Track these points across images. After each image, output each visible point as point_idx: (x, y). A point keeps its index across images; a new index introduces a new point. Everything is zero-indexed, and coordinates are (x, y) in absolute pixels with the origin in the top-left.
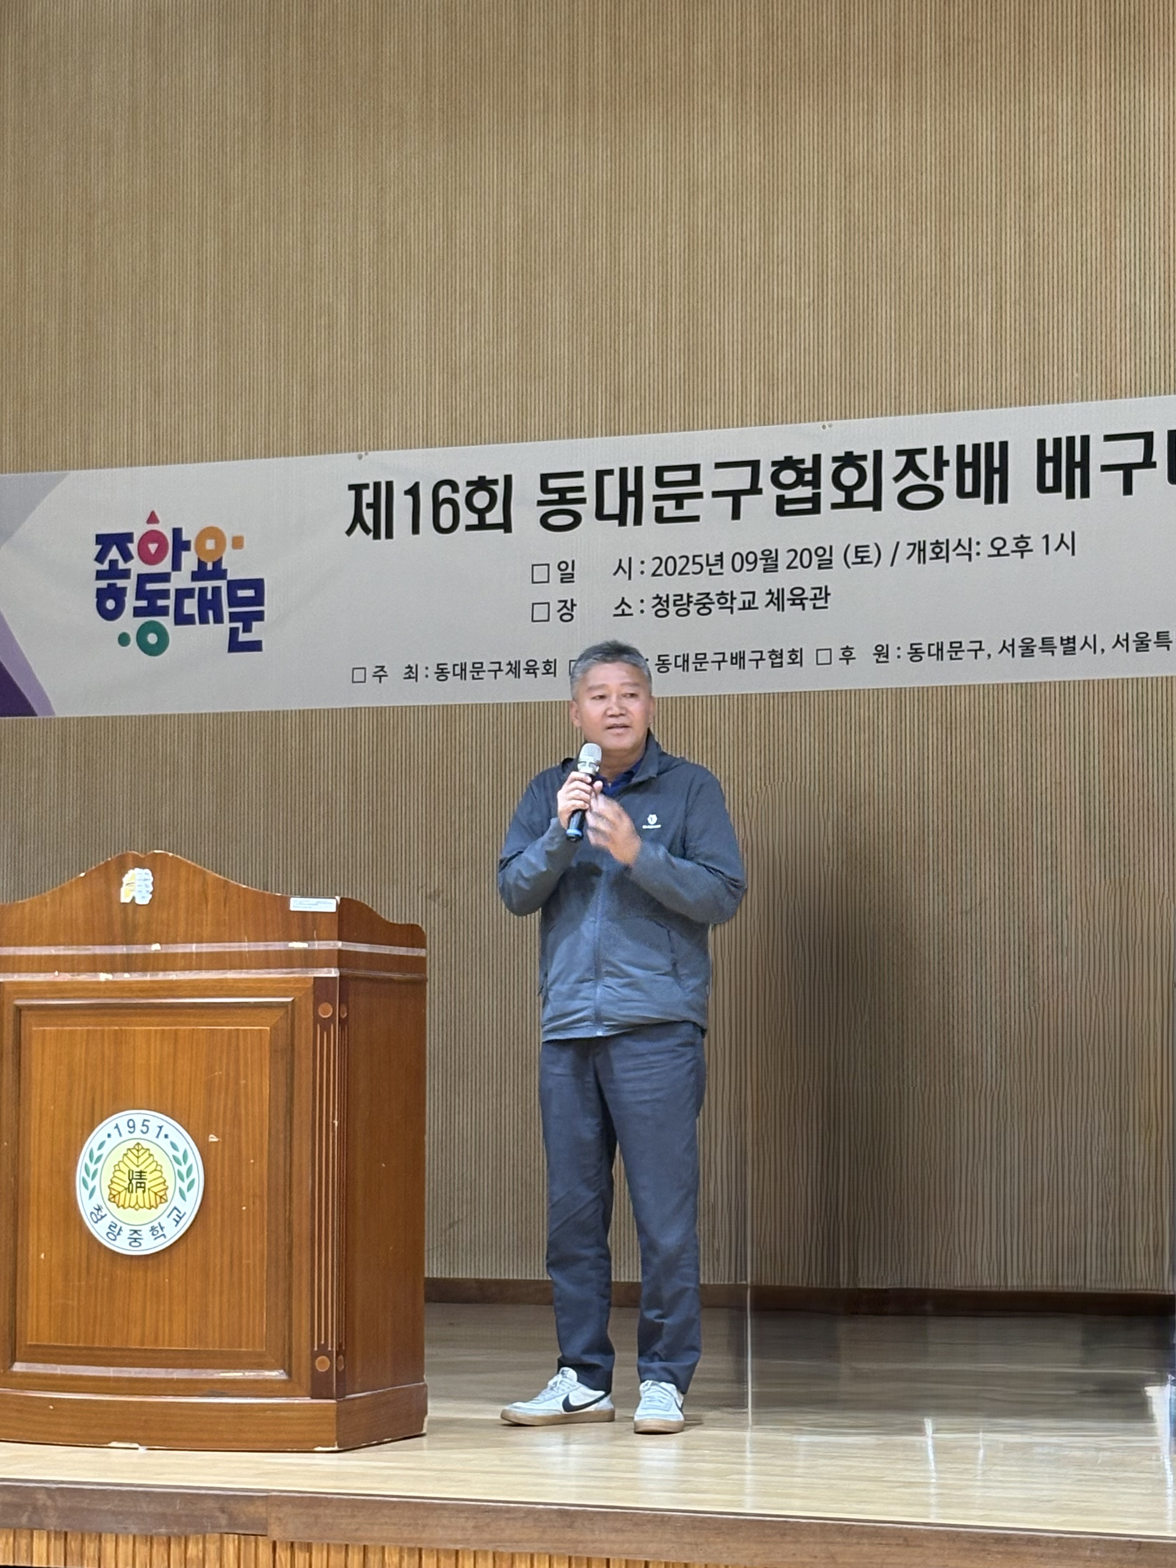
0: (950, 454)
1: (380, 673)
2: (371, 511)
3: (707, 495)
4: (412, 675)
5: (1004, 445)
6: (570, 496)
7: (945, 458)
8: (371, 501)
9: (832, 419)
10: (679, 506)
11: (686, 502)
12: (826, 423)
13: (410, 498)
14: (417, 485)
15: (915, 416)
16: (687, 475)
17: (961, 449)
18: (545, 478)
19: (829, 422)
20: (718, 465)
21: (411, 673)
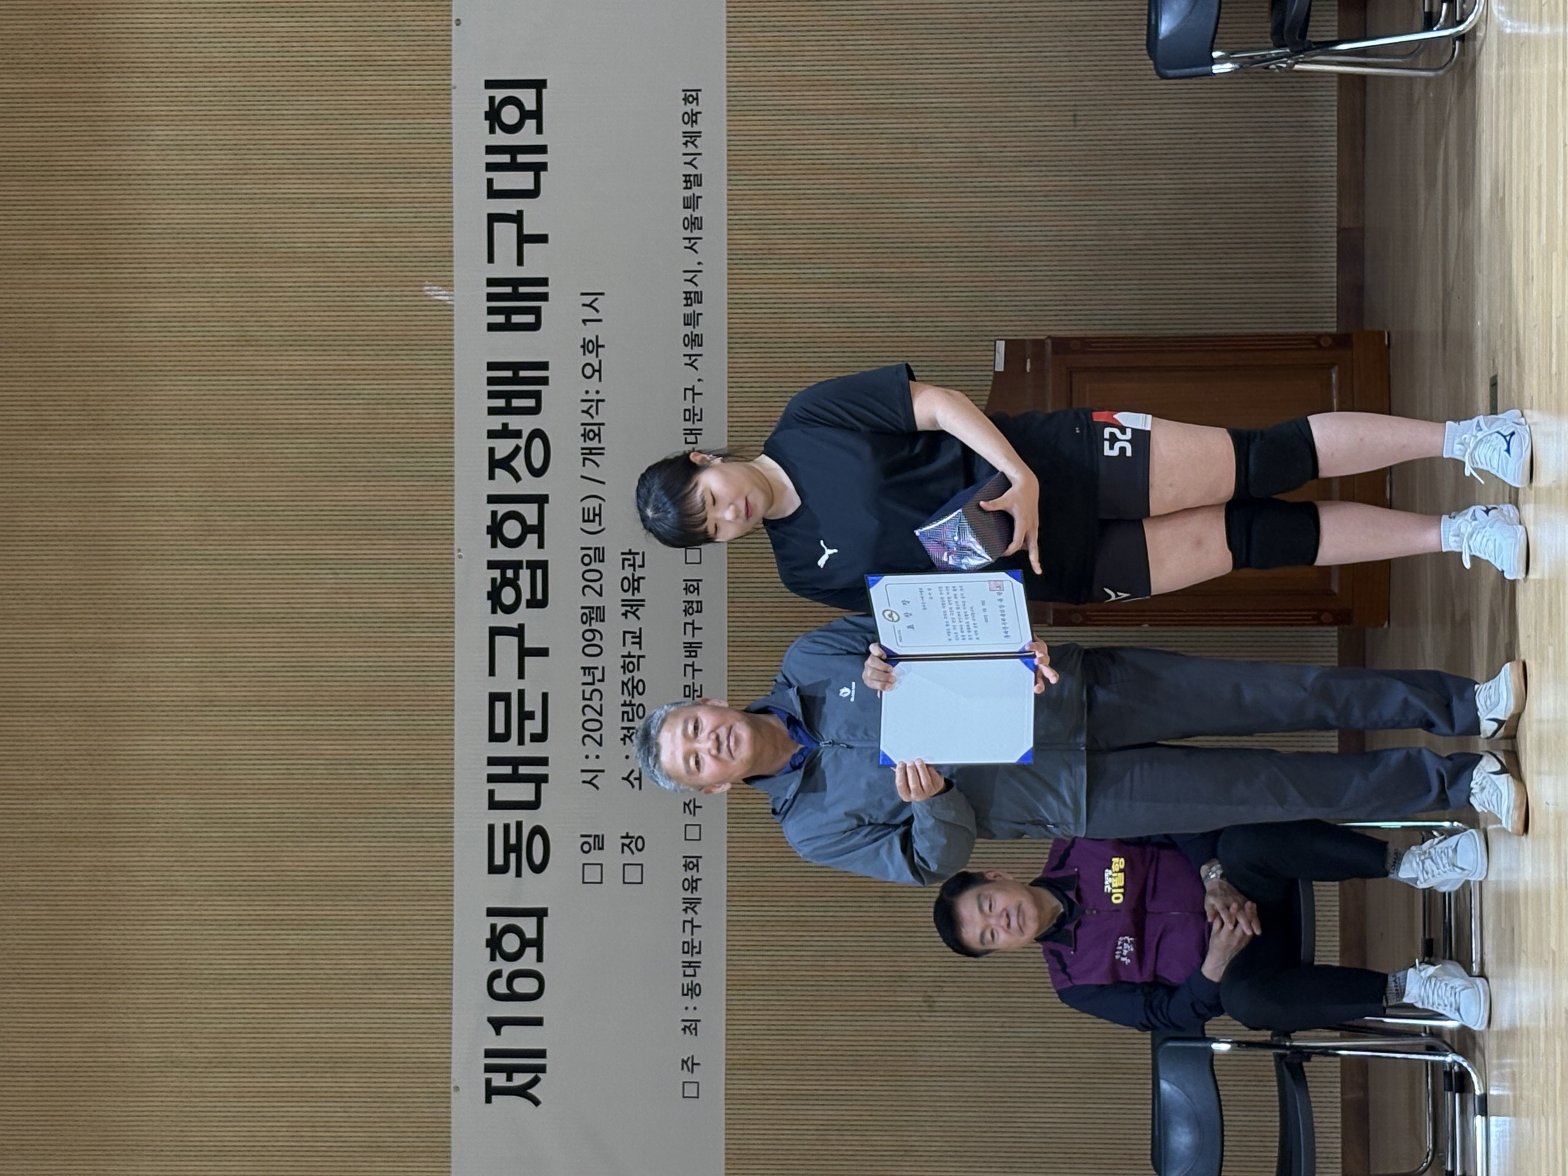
0: (496, 422)
1: (689, 1064)
2: (516, 1076)
3: (521, 684)
4: (693, 1026)
5: (491, 366)
6: (513, 840)
7: (499, 427)
8: (504, 1076)
9: (453, 549)
10: (531, 716)
11: (527, 708)
12: (456, 554)
13: (505, 1029)
14: (491, 1020)
15: (456, 459)
16: (500, 706)
17: (492, 411)
18: (493, 869)
19: (456, 552)
20: (492, 673)
21: (691, 1027)
